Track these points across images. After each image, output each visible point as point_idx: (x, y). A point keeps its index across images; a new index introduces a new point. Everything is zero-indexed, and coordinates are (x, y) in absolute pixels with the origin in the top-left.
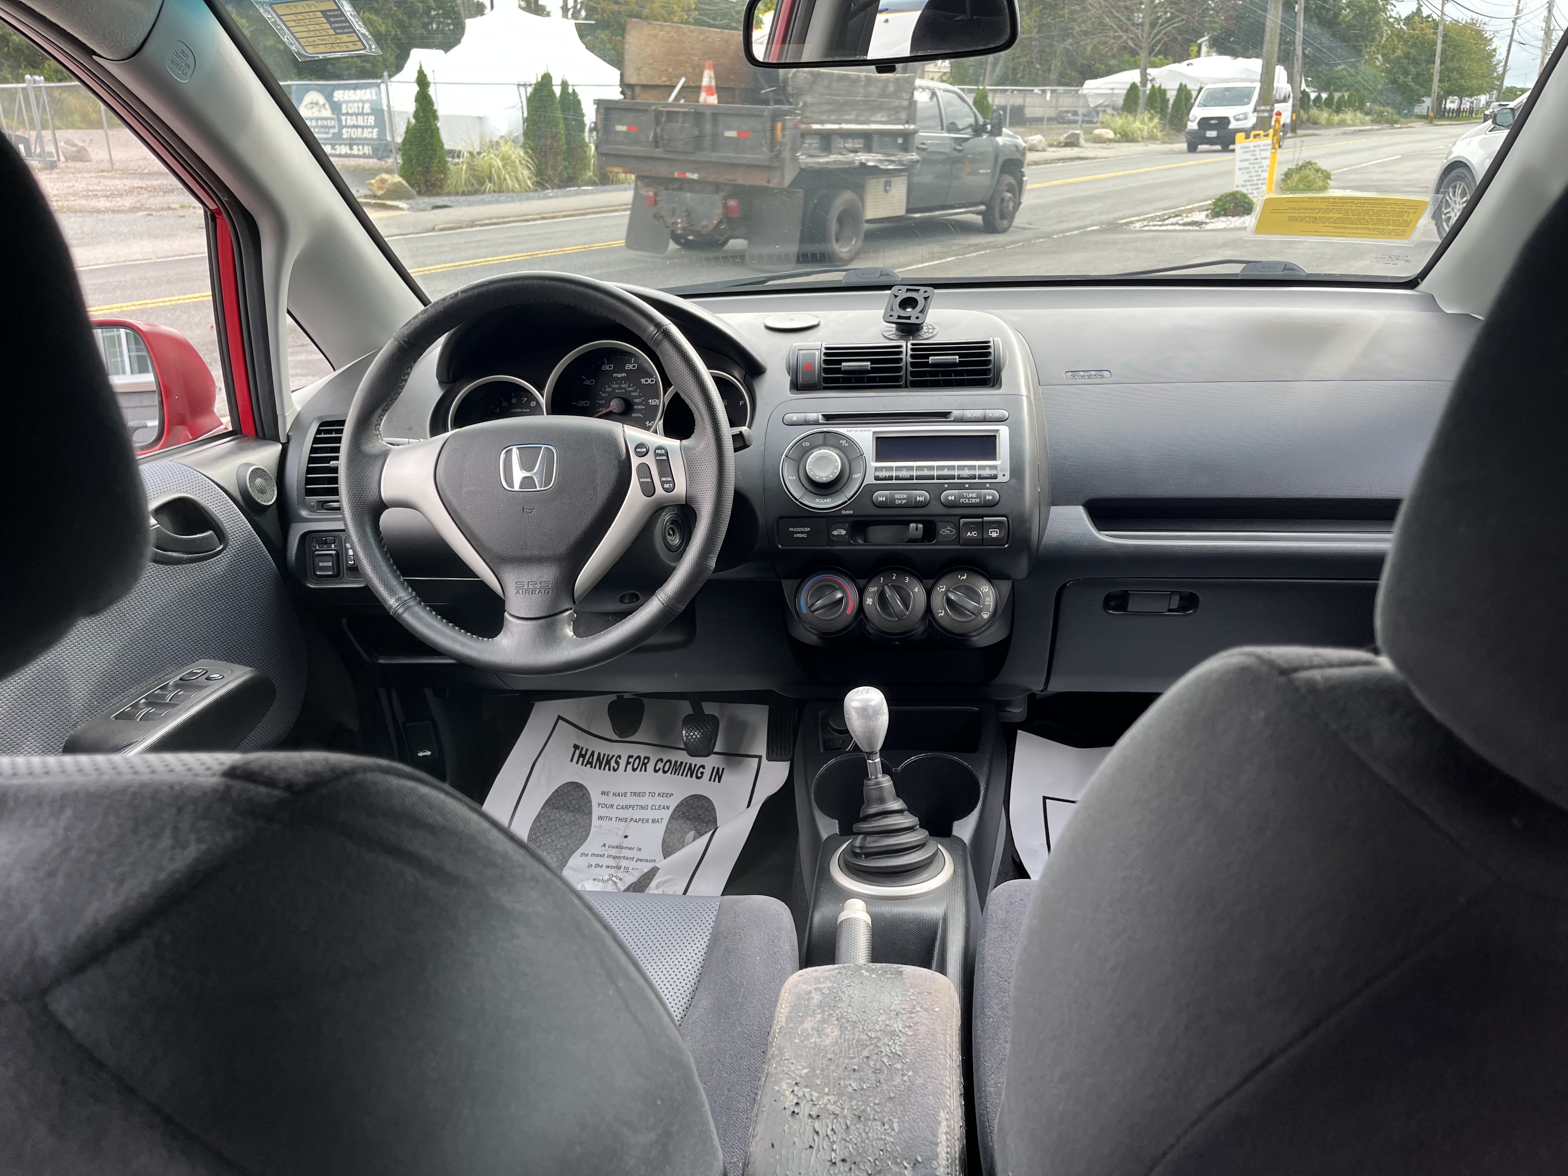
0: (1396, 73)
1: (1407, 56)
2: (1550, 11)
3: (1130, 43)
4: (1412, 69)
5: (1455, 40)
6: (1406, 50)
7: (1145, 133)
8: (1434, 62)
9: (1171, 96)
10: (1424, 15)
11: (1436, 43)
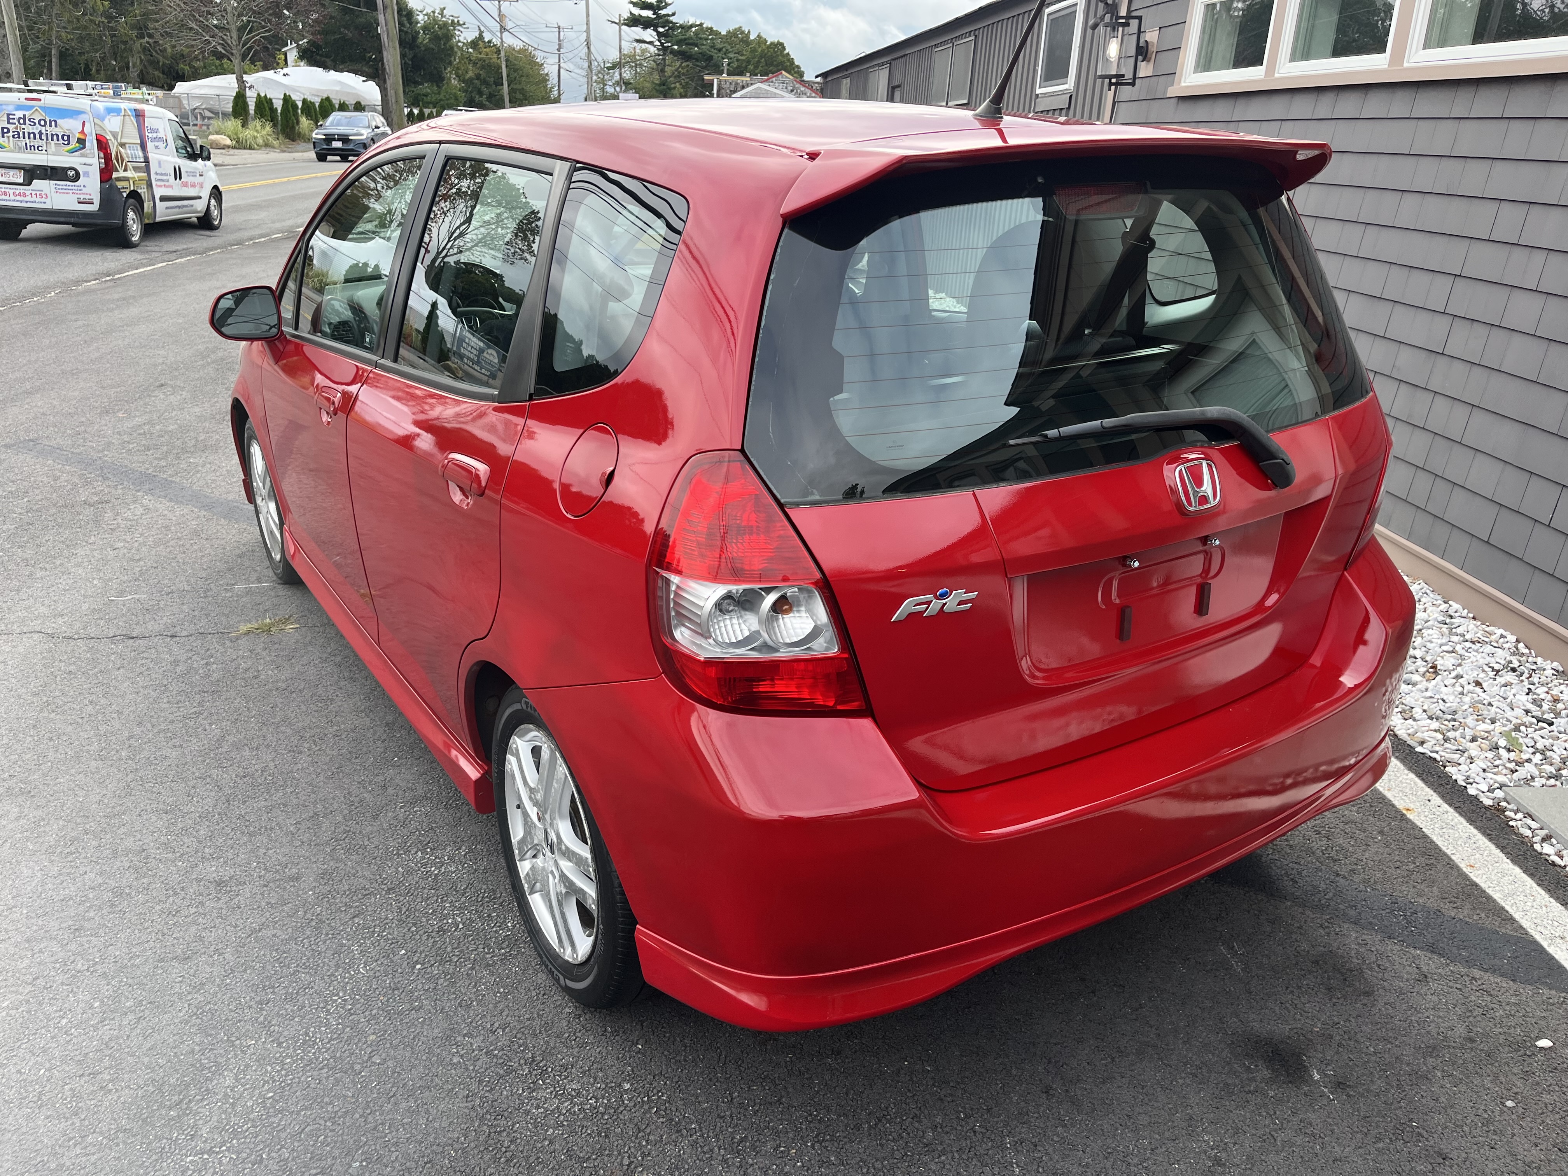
0: (471, 92)
1: (478, 77)
2: (589, 48)
3: (220, 49)
4: (485, 90)
5: (515, 65)
6: (477, 71)
7: (260, 141)
8: (502, 85)
9: (278, 105)
10: (486, 40)
11: (500, 67)
